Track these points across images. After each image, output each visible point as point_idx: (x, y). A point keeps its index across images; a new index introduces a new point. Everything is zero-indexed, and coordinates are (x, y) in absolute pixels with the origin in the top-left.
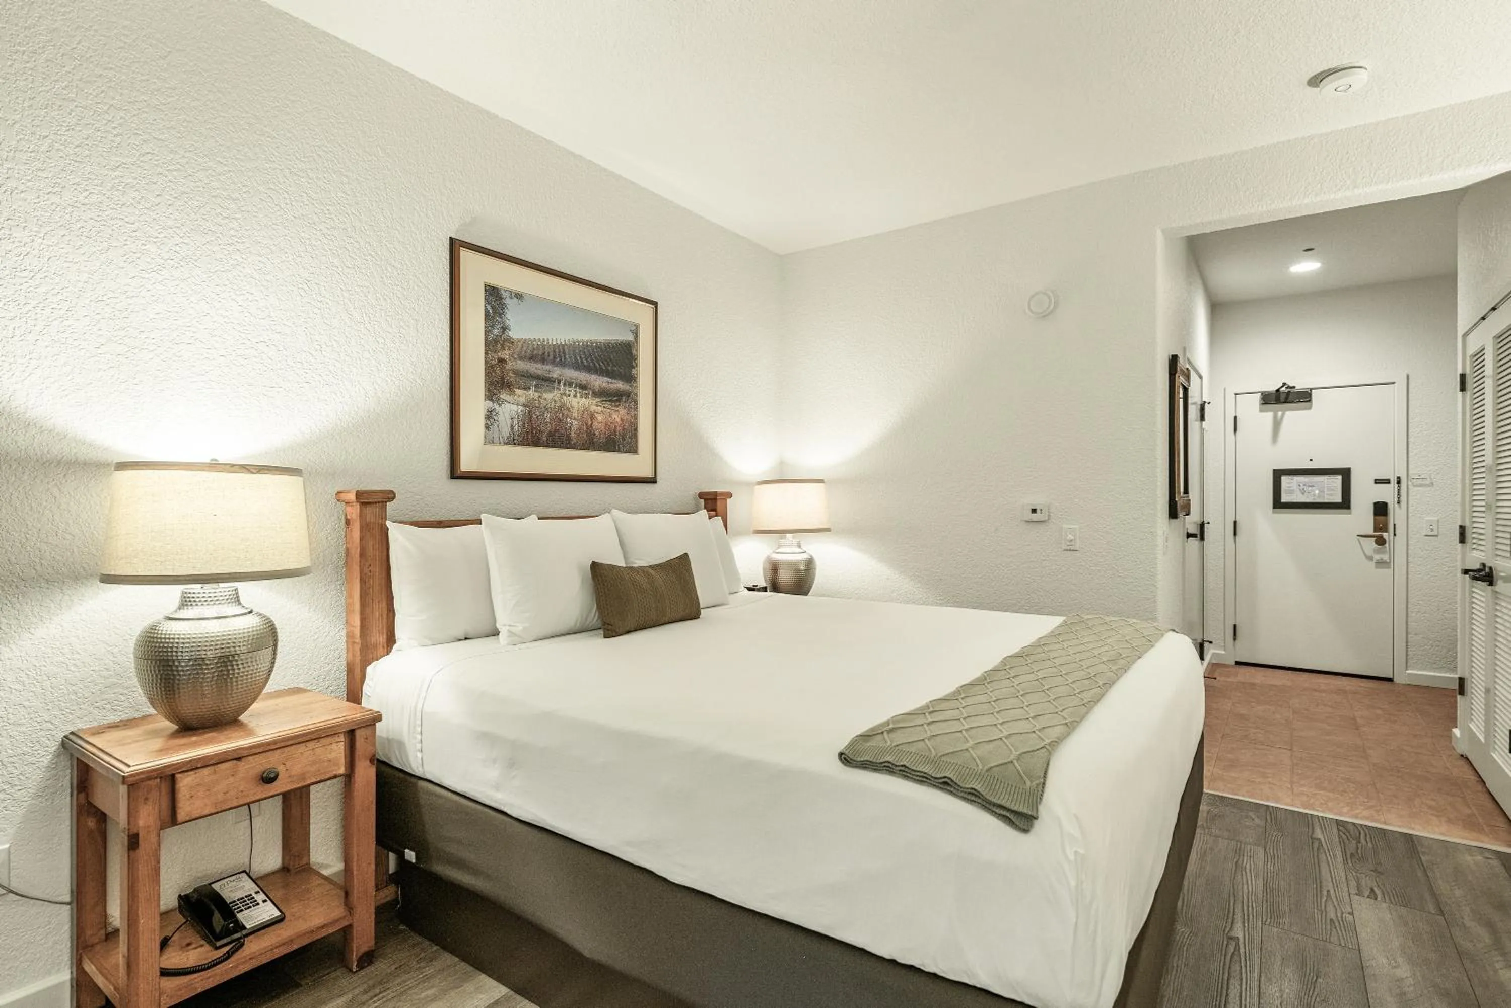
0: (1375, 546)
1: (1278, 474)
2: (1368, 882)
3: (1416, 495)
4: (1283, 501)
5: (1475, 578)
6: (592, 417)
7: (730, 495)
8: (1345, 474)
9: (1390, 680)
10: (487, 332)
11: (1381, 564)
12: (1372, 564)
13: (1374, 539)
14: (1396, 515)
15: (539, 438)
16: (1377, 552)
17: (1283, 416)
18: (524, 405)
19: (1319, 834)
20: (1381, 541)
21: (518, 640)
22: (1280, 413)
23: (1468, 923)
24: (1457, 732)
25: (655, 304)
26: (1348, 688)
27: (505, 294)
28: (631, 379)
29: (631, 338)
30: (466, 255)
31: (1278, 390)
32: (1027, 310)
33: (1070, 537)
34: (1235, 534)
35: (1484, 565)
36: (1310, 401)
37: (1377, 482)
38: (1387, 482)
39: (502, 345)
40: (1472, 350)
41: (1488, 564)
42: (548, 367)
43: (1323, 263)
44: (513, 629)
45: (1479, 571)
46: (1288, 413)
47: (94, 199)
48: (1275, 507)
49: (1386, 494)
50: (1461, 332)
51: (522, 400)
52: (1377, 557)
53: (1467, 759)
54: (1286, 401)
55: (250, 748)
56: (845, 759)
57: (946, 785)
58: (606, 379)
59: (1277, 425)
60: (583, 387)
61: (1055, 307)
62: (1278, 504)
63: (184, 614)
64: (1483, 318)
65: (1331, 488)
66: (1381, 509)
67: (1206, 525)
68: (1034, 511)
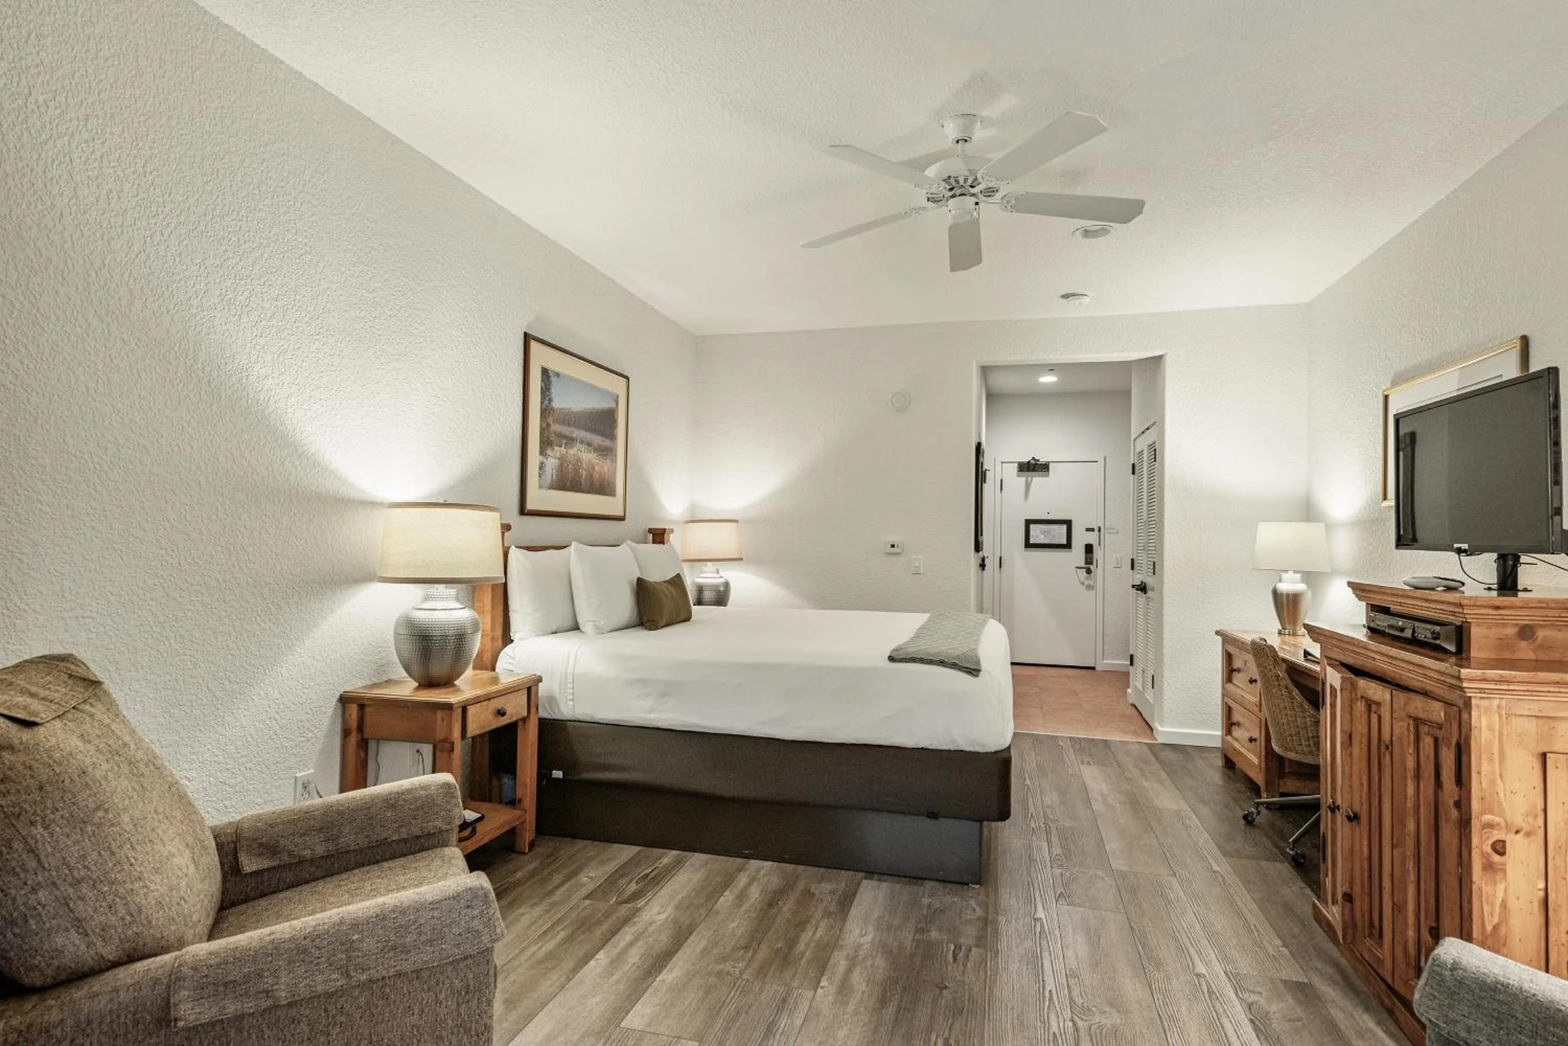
0: (1086, 575)
1: (1028, 523)
2: (1086, 759)
3: (1108, 538)
4: (1031, 542)
5: (1137, 589)
6: (593, 468)
7: (672, 531)
8: (1068, 523)
9: (1093, 668)
10: (542, 403)
11: (1089, 587)
12: (1084, 588)
13: (1084, 570)
14: (1098, 553)
15: (565, 485)
16: (1087, 579)
17: (1031, 480)
18: (559, 459)
19: (1060, 743)
20: (1089, 571)
21: (600, 631)
22: (1029, 479)
23: (1131, 768)
24: (1129, 690)
25: (627, 378)
26: (1070, 675)
27: (551, 374)
28: (613, 437)
29: (614, 406)
30: (534, 345)
31: (1029, 462)
32: (890, 403)
33: (917, 564)
34: (1000, 567)
35: (1142, 582)
36: (1048, 471)
37: (1088, 530)
38: (1093, 530)
39: (549, 412)
40: (1138, 450)
41: (1144, 581)
42: (571, 429)
43: (1059, 379)
44: (597, 624)
45: (1139, 585)
46: (1035, 479)
47: (363, 314)
48: (1026, 547)
49: (1092, 538)
50: (1133, 437)
51: (558, 455)
52: (1086, 583)
53: (1135, 706)
54: (1034, 470)
55: (496, 692)
56: (892, 659)
57: (942, 663)
58: (600, 437)
59: (1028, 486)
60: (589, 444)
61: (910, 402)
62: (1028, 545)
63: (428, 605)
64: (1143, 432)
65: (1058, 534)
66: (1089, 549)
67: (986, 559)
68: (893, 546)
